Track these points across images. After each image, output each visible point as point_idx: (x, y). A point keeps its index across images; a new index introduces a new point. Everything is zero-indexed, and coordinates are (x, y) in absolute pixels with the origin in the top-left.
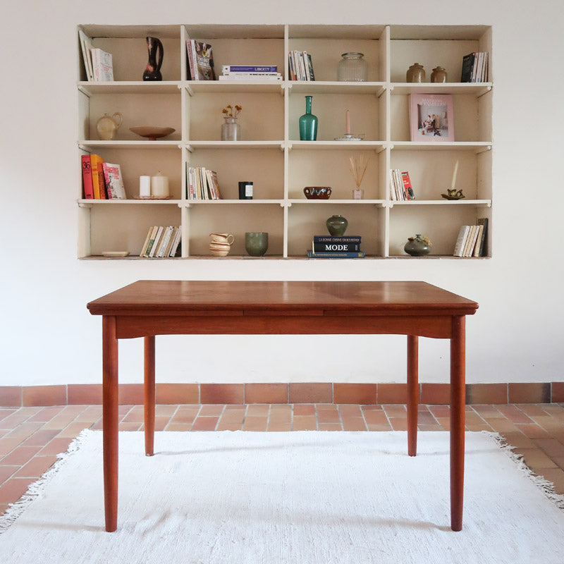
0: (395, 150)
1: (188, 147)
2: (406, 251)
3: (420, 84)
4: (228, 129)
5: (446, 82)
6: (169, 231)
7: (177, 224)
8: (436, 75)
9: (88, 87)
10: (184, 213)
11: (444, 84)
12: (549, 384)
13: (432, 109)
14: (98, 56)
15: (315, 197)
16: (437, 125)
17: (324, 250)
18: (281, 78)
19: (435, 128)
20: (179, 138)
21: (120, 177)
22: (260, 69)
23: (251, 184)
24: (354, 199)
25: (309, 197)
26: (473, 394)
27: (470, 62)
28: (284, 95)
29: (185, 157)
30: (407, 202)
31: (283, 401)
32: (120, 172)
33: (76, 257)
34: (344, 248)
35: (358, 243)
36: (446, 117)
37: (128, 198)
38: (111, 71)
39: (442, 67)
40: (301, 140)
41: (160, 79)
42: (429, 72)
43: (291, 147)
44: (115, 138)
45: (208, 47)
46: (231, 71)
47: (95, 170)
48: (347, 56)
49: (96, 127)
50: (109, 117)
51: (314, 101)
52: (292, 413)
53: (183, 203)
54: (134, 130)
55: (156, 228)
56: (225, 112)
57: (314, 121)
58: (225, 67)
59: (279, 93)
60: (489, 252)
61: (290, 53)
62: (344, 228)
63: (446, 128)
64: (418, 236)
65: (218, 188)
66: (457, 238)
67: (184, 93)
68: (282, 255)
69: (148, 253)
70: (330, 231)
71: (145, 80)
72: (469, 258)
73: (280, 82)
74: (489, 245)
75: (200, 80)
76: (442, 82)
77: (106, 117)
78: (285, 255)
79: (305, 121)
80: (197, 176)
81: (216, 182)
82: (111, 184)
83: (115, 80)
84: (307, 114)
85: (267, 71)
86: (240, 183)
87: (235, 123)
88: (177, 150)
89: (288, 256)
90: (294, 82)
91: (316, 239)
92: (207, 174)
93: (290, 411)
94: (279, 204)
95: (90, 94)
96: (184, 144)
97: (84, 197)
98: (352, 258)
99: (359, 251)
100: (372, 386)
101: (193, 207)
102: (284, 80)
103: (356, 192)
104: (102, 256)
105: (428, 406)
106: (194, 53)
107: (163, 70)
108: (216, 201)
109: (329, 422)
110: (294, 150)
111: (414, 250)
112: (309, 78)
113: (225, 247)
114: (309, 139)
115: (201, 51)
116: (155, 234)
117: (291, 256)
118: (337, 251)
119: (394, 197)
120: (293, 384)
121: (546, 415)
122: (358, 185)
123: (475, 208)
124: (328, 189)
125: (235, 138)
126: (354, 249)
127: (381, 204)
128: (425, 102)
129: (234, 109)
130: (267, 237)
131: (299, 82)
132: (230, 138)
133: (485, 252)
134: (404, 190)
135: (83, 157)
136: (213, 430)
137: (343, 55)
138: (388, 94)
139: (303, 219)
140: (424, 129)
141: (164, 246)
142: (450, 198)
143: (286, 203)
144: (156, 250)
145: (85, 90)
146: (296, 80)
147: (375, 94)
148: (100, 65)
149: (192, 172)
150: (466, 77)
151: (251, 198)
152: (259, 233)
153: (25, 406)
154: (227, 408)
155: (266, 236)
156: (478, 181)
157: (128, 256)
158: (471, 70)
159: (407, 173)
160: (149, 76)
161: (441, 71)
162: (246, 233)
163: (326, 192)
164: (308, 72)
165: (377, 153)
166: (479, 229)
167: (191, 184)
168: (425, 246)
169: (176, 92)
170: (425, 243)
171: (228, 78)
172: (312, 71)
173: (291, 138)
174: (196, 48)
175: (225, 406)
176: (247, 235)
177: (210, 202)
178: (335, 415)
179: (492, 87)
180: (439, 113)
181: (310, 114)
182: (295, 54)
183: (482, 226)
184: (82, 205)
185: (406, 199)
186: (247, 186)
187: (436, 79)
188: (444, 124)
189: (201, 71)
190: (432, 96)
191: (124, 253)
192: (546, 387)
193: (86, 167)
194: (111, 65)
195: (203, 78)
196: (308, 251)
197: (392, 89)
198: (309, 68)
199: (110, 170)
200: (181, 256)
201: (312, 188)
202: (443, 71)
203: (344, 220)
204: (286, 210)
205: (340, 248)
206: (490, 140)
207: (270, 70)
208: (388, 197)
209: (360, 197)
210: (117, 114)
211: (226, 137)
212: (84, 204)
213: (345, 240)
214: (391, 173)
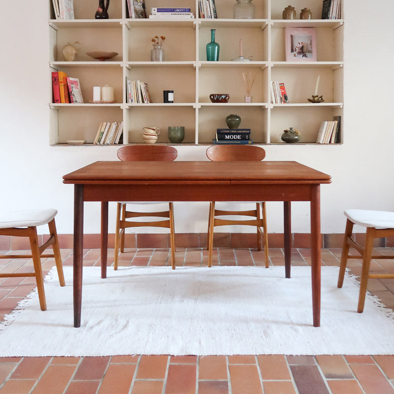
0: (275, 68)
1: (128, 66)
2: (283, 139)
3: (291, 21)
4: (156, 53)
5: (311, 19)
6: (114, 126)
7: (119, 121)
8: (304, 14)
9: (56, 24)
10: (125, 113)
11: (309, 21)
13: (301, 38)
14: (63, 2)
15: (218, 101)
16: (305, 50)
17: (224, 139)
18: (193, 16)
19: (303, 52)
20: (121, 59)
21: (79, 87)
22: (178, 10)
23: (172, 92)
24: (245, 102)
25: (213, 101)
26: (330, 241)
27: (328, 4)
28: (195, 29)
29: (125, 73)
30: (283, 105)
31: (195, 246)
32: (79, 84)
33: (49, 144)
34: (239, 137)
35: (249, 134)
36: (311, 44)
37: (85, 102)
38: (72, 12)
39: (308, 8)
40: (208, 60)
41: (107, 17)
42: (299, 12)
43: (200, 65)
44: (76, 60)
46: (158, 12)
47: (61, 82)
48: (240, 1)
49: (62, 52)
50: (71, 45)
51: (217, 33)
52: (202, 254)
53: (124, 106)
54: (89, 54)
55: (105, 124)
56: (153, 41)
57: (217, 47)
58: (153, 9)
59: (191, 27)
60: (342, 140)
62: (238, 123)
63: (311, 52)
64: (291, 129)
65: (149, 94)
66: (319, 130)
67: (124, 27)
68: (195, 143)
69: (99, 141)
70: (228, 126)
71: (96, 18)
72: (327, 144)
73: (193, 19)
74: (341, 135)
75: (135, 18)
76: (308, 19)
77: (69, 44)
78: (197, 142)
79: (210, 47)
80: (134, 86)
81: (147, 91)
82: (73, 92)
83: (75, 18)
84: (212, 42)
85: (183, 12)
86: (164, 91)
87: (161, 49)
88: (120, 68)
89: (199, 143)
90: (202, 20)
91: (219, 131)
92: (141, 85)
93: (200, 252)
94: (192, 106)
95: (57, 28)
96: (125, 64)
97: (53, 102)
99: (249, 139)
101: (131, 109)
102: (195, 18)
103: (247, 98)
104: (67, 143)
105: (298, 249)
107: (109, 11)
108: (147, 104)
109: (227, 260)
110: (202, 67)
111: (288, 138)
112: (213, 17)
113: (154, 137)
114: (213, 60)
116: (104, 127)
117: (200, 143)
118: (233, 139)
119: (274, 101)
120: (202, 233)
122: (248, 92)
123: (333, 109)
124: (226, 96)
125: (161, 59)
126: (245, 138)
127: (265, 106)
128: (296, 33)
129: (160, 39)
130: (184, 129)
131: (206, 19)
132: (158, 60)
133: (338, 140)
134: (281, 96)
135: (52, 73)
136: (146, 265)
137: (237, 1)
138: (269, 28)
139: (209, 117)
140: (295, 53)
142: (313, 102)
143: (197, 105)
144: (105, 139)
145: (54, 26)
146: (204, 18)
147: (260, 28)
148: (65, 8)
149: (130, 83)
150: (325, 15)
151: (172, 102)
152: (178, 127)
153: (12, 250)
154: (156, 251)
155: (183, 129)
156: (335, 91)
157: (85, 143)
158: (329, 10)
159: (283, 84)
160: (99, 16)
161: (308, 11)
163: (225, 98)
164: (212, 12)
165: (262, 69)
166: (334, 124)
167: (129, 92)
168: (296, 136)
169: (119, 27)
170: (296, 134)
171: (156, 16)
172: (215, 12)
173: (200, 60)
175: (155, 249)
176: (170, 128)
177: (143, 105)
178: (232, 255)
179: (343, 22)
180: (306, 41)
181: (214, 42)
183: (337, 122)
184: (52, 107)
185: (283, 102)
186: (169, 94)
187: (303, 17)
188: (309, 49)
189: (136, 11)
190: (301, 29)
191: (82, 141)
193: (55, 80)
194: (72, 8)
195: (138, 16)
196: (213, 140)
197: (272, 24)
198: (213, 9)
199: (72, 83)
200: (122, 143)
201: (215, 95)
202: (309, 11)
203: (238, 117)
204: (197, 111)
205: (236, 137)
206: (342, 61)
207: (185, 10)
208: (269, 101)
209: (250, 101)
210: (76, 43)
211: (154, 58)
212: (54, 106)
213: (239, 131)
214: (272, 84)
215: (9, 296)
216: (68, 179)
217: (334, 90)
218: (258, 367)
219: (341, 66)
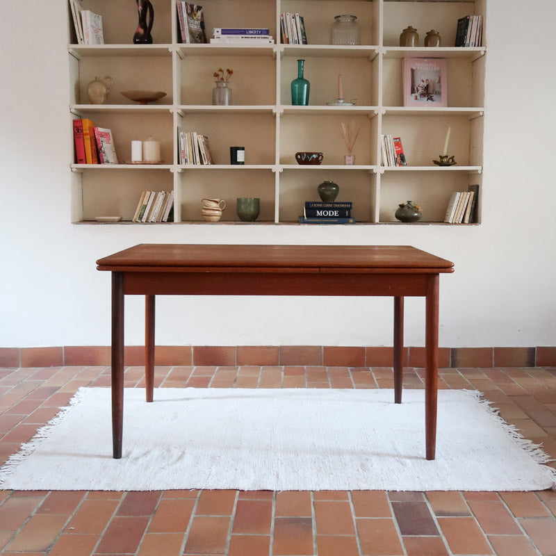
0: (387, 115)
1: (180, 111)
2: (397, 217)
3: (413, 49)
4: (220, 93)
5: (440, 46)
6: (161, 196)
7: (169, 189)
8: (430, 39)
9: (79, 50)
10: (176, 179)
11: (437, 49)
12: (534, 348)
13: (425, 73)
14: (88, 19)
15: (306, 162)
16: (431, 90)
17: (315, 216)
18: (273, 41)
19: (428, 93)
20: (170, 102)
21: (111, 141)
22: (251, 32)
23: (243, 149)
24: (345, 164)
25: (301, 162)
26: (459, 357)
27: (464, 25)
28: (276, 59)
29: (176, 121)
30: (399, 168)
31: (273, 364)
32: (111, 137)
33: (70, 221)
34: (335, 213)
35: (349, 209)
36: (439, 82)
37: (120, 162)
38: (101, 34)
39: (436, 30)
40: (293, 104)
41: (150, 42)
42: (423, 35)
43: (282, 111)
44: (106, 102)
45: (199, 8)
46: (222, 34)
47: (87, 134)
48: (340, 19)
49: (87, 90)
50: (99, 81)
51: (306, 65)
52: (283, 373)
53: (175, 169)
54: (124, 94)
55: (148, 193)
56: (216, 75)
57: (306, 85)
58: (216, 30)
59: (269, 56)
60: (479, 219)
61: (282, 15)
62: (335, 194)
63: (439, 93)
64: (409, 202)
65: (210, 152)
66: (448, 205)
67: (175, 56)
68: (273, 221)
69: (141, 218)
70: (321, 197)
71: (136, 43)
72: (459, 224)
73: (272, 45)
74: (479, 211)
75: (191, 43)
76: (435, 46)
77: (97, 80)
78: (277, 220)
79: (297, 86)
80: (189, 141)
81: (207, 147)
82: (103, 149)
83: (105, 43)
84: (299, 78)
85: (259, 34)
86: (231, 148)
87: (227, 87)
88: (168, 115)
89: (279, 221)
90: (286, 46)
91: (308, 205)
92: (199, 139)
93: (281, 371)
94: (271, 170)
95: (79, 57)
96: (176, 108)
97: (76, 162)
98: (343, 223)
99: (349, 217)
100: (361, 349)
101: (184, 173)
102: (275, 43)
103: (347, 158)
104: (96, 221)
105: (415, 369)
106: (185, 15)
107: (153, 33)
108: (207, 166)
109: (319, 381)
110: (286, 114)
111: (405, 216)
112: (301, 42)
113: (217, 212)
114: (300, 104)
115: (191, 14)
116: (147, 199)
117: (282, 221)
118: (328, 216)
119: (386, 163)
120: (284, 347)
121: (528, 376)
122: (350, 150)
123: (468, 175)
124: (319, 154)
125: (227, 102)
126: (345, 215)
127: (372, 170)
128: (418, 66)
129: (226, 73)
130: (259, 202)
131: (291, 46)
132: (222, 103)
133: (475, 219)
134: (396, 157)
135: (74, 121)
137: (335, 18)
138: (381, 58)
139: (294, 184)
140: (417, 94)
141: (157, 210)
142: (441, 164)
143: (277, 168)
144: (149, 214)
145: (75, 53)
146: (288, 43)
147: (368, 58)
148: (90, 28)
149: (183, 136)
150: (460, 41)
151: (243, 163)
152: (251, 199)
153: (22, 367)
154: (219, 369)
155: (257, 201)
156: (471, 151)
157: (121, 221)
158: (465, 34)
159: (399, 138)
160: (139, 39)
161: (435, 35)
162: (238, 199)
163: (317, 158)
164: (300, 35)
165: (370, 118)
166: (468, 196)
167: (183, 149)
168: (416, 212)
169: (168, 55)
170: (415, 209)
171: (220, 41)
172: (304, 34)
173: (283, 103)
174: (187, 9)
175: (218, 368)
176: (239, 200)
177: (202, 167)
178: (324, 375)
179: (485, 52)
180: (432, 78)
181: (302, 78)
182: (288, 17)
183: (473, 193)
184: (74, 170)
185: (398, 165)
186: (238, 151)
187: (429, 43)
188: (437, 89)
189: (191, 33)
190: (426, 60)
191: (117, 218)
192: (531, 351)
193: (78, 131)
194: (101, 27)
195: (194, 41)
196: (300, 217)
198: (302, 31)
199: (102, 135)
200: (173, 221)
201: (303, 153)
202: (437, 35)
203: (335, 186)
204: (277, 176)
205: (331, 213)
206: (483, 107)
207: (262, 32)
208: (379, 162)
209: (352, 163)
210: (107, 78)
211: (217, 101)
212: (77, 168)
213: (336, 205)
214: (383, 139)
215: (25, 422)
216: (103, 265)
217: (472, 147)
218: (351, 504)
219: (481, 114)
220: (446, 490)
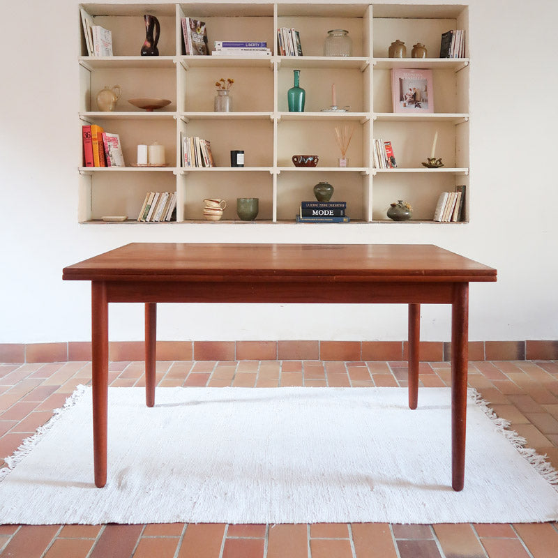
0: (378, 121)
1: (183, 118)
2: (389, 216)
3: (401, 60)
4: (221, 101)
5: (426, 57)
6: (165, 197)
7: (172, 190)
8: (416, 51)
9: (89, 62)
10: (179, 180)
11: (424, 60)
12: (523, 343)
13: (413, 83)
14: (99, 33)
15: (302, 165)
16: (418, 98)
17: (311, 216)
18: (271, 53)
19: (415, 100)
20: (174, 109)
21: (119, 146)
22: (250, 45)
23: (243, 152)
24: (339, 167)
25: (297, 165)
27: (448, 39)
28: (273, 70)
29: (180, 127)
30: (390, 170)
31: (272, 358)
32: (119, 141)
33: (77, 222)
34: (331, 213)
35: (343, 209)
36: (426, 91)
37: (127, 165)
38: (110, 47)
39: (422, 43)
40: (290, 111)
41: (157, 54)
42: (410, 48)
43: (280, 118)
44: (115, 110)
45: (202, 24)
46: (223, 46)
47: (95, 139)
48: (332, 33)
49: (97, 99)
50: (108, 90)
51: (301, 75)
52: (281, 369)
53: (178, 171)
54: (132, 102)
55: (153, 194)
56: (218, 85)
57: (302, 93)
58: (217, 43)
59: (269, 67)
60: (467, 218)
61: (279, 30)
62: (330, 195)
63: (426, 101)
64: (400, 202)
65: (212, 156)
66: (437, 203)
67: (179, 68)
68: (271, 219)
69: (145, 218)
70: (317, 198)
71: (142, 55)
72: (448, 223)
73: (270, 56)
74: (467, 212)
75: (194, 55)
76: (422, 57)
77: (106, 89)
78: (275, 219)
79: (293, 94)
80: (191, 144)
81: (210, 151)
82: (110, 153)
83: (114, 55)
84: (295, 87)
85: (257, 47)
86: (231, 151)
87: (227, 95)
88: (173, 121)
89: (277, 220)
90: (282, 57)
91: (304, 205)
92: (201, 143)
93: (278, 367)
94: (269, 172)
95: (91, 69)
96: (179, 114)
97: (84, 165)
98: (338, 222)
99: (344, 216)
100: (357, 344)
101: (187, 175)
102: (273, 55)
103: (341, 160)
104: (103, 220)
106: (189, 30)
107: (159, 46)
108: (209, 168)
109: (315, 378)
110: (283, 120)
111: (396, 215)
112: (297, 54)
113: (218, 212)
114: (297, 110)
115: (195, 29)
116: (151, 199)
117: (280, 220)
118: (323, 216)
120: (282, 341)
121: (520, 371)
122: (344, 154)
123: (455, 176)
124: (314, 157)
125: (228, 109)
126: (339, 214)
127: (365, 172)
128: (406, 76)
129: (227, 83)
130: (258, 202)
131: (288, 57)
132: (222, 110)
133: (462, 218)
134: (387, 159)
135: (83, 127)
136: (204, 386)
137: (329, 32)
138: (371, 68)
139: (292, 185)
140: (405, 102)
141: (160, 211)
142: (429, 166)
143: (275, 170)
144: (153, 214)
145: (86, 65)
146: (285, 55)
147: (359, 68)
148: (100, 43)
149: (186, 141)
150: (444, 53)
151: (243, 166)
152: (250, 199)
153: (27, 362)
154: (219, 364)
155: (256, 201)
156: (457, 153)
157: (127, 220)
158: (449, 47)
159: (389, 142)
160: (146, 52)
161: (421, 47)
163: (313, 161)
164: (296, 47)
165: (362, 123)
166: (456, 196)
167: (186, 152)
168: (407, 211)
169: (172, 66)
170: (406, 208)
171: (220, 53)
172: (300, 47)
173: (280, 110)
174: (190, 25)
175: (218, 362)
176: (239, 200)
177: (204, 169)
178: (321, 370)
179: (468, 63)
181: (298, 87)
182: (284, 31)
183: (460, 193)
184: (82, 173)
185: (389, 167)
186: (238, 155)
187: (416, 56)
188: (424, 96)
189: (195, 46)
190: (413, 71)
191: (123, 218)
192: (521, 345)
193: (87, 136)
194: (111, 42)
195: (197, 53)
196: (296, 216)
197: (375, 63)
198: (297, 44)
199: (109, 140)
200: (176, 221)
201: (300, 156)
202: (423, 48)
203: (330, 186)
204: (275, 177)
205: (327, 213)
206: (467, 112)
207: (260, 45)
208: (371, 165)
209: (345, 165)
210: (116, 87)
211: (219, 108)
212: (85, 171)
213: (331, 205)
214: (374, 142)
215: (14, 430)
217: (457, 149)
218: (352, 543)
219: (466, 119)
220: (455, 522)
